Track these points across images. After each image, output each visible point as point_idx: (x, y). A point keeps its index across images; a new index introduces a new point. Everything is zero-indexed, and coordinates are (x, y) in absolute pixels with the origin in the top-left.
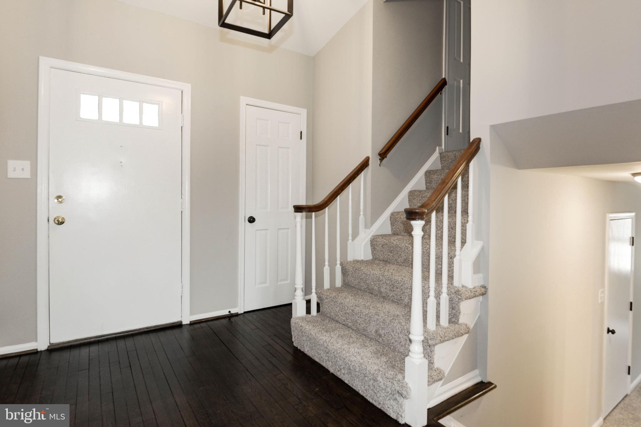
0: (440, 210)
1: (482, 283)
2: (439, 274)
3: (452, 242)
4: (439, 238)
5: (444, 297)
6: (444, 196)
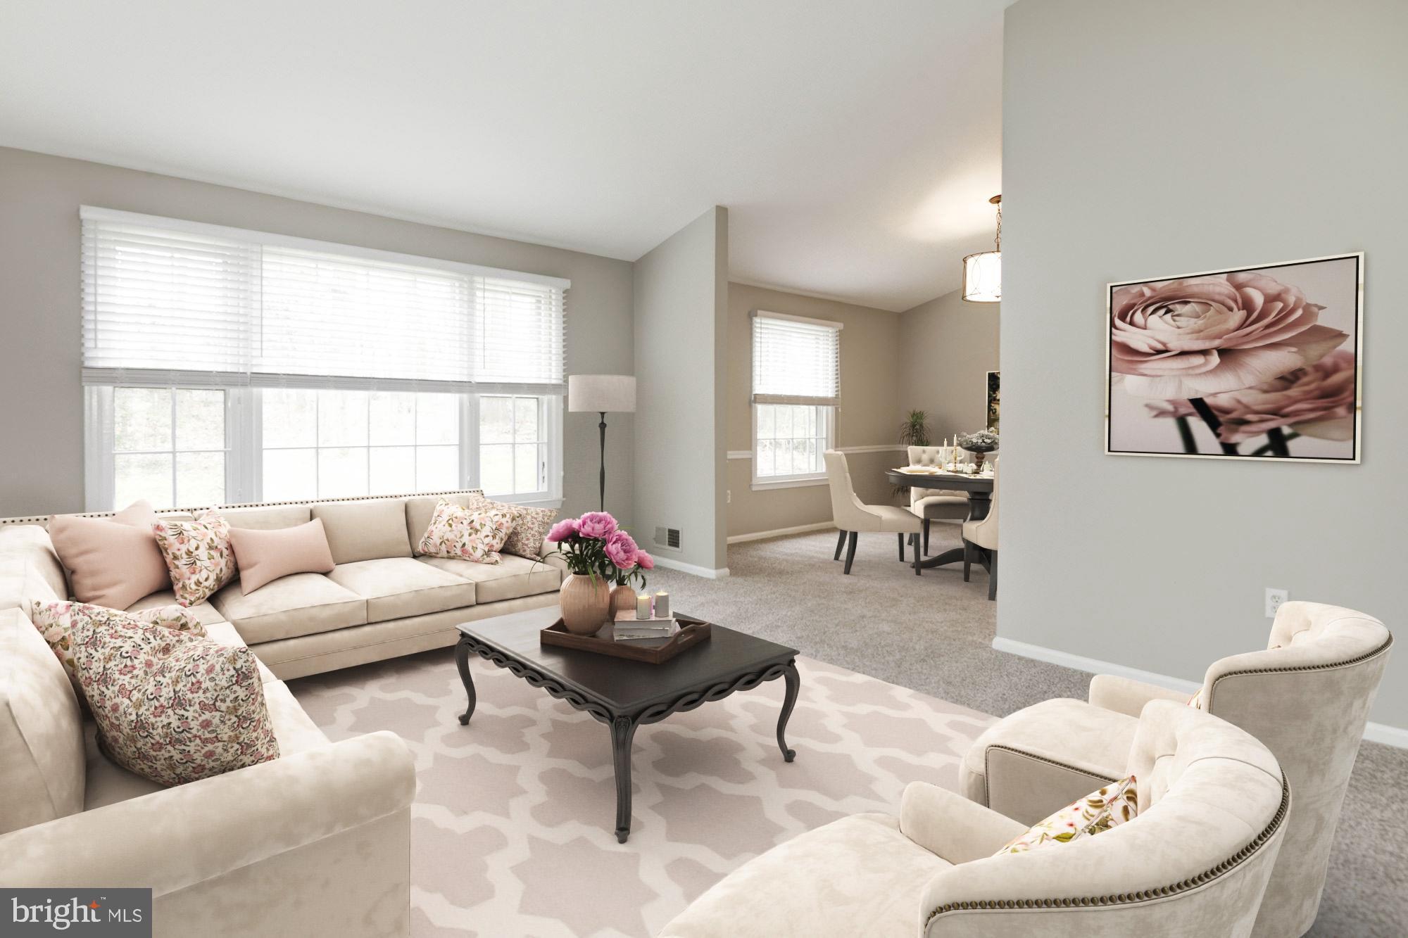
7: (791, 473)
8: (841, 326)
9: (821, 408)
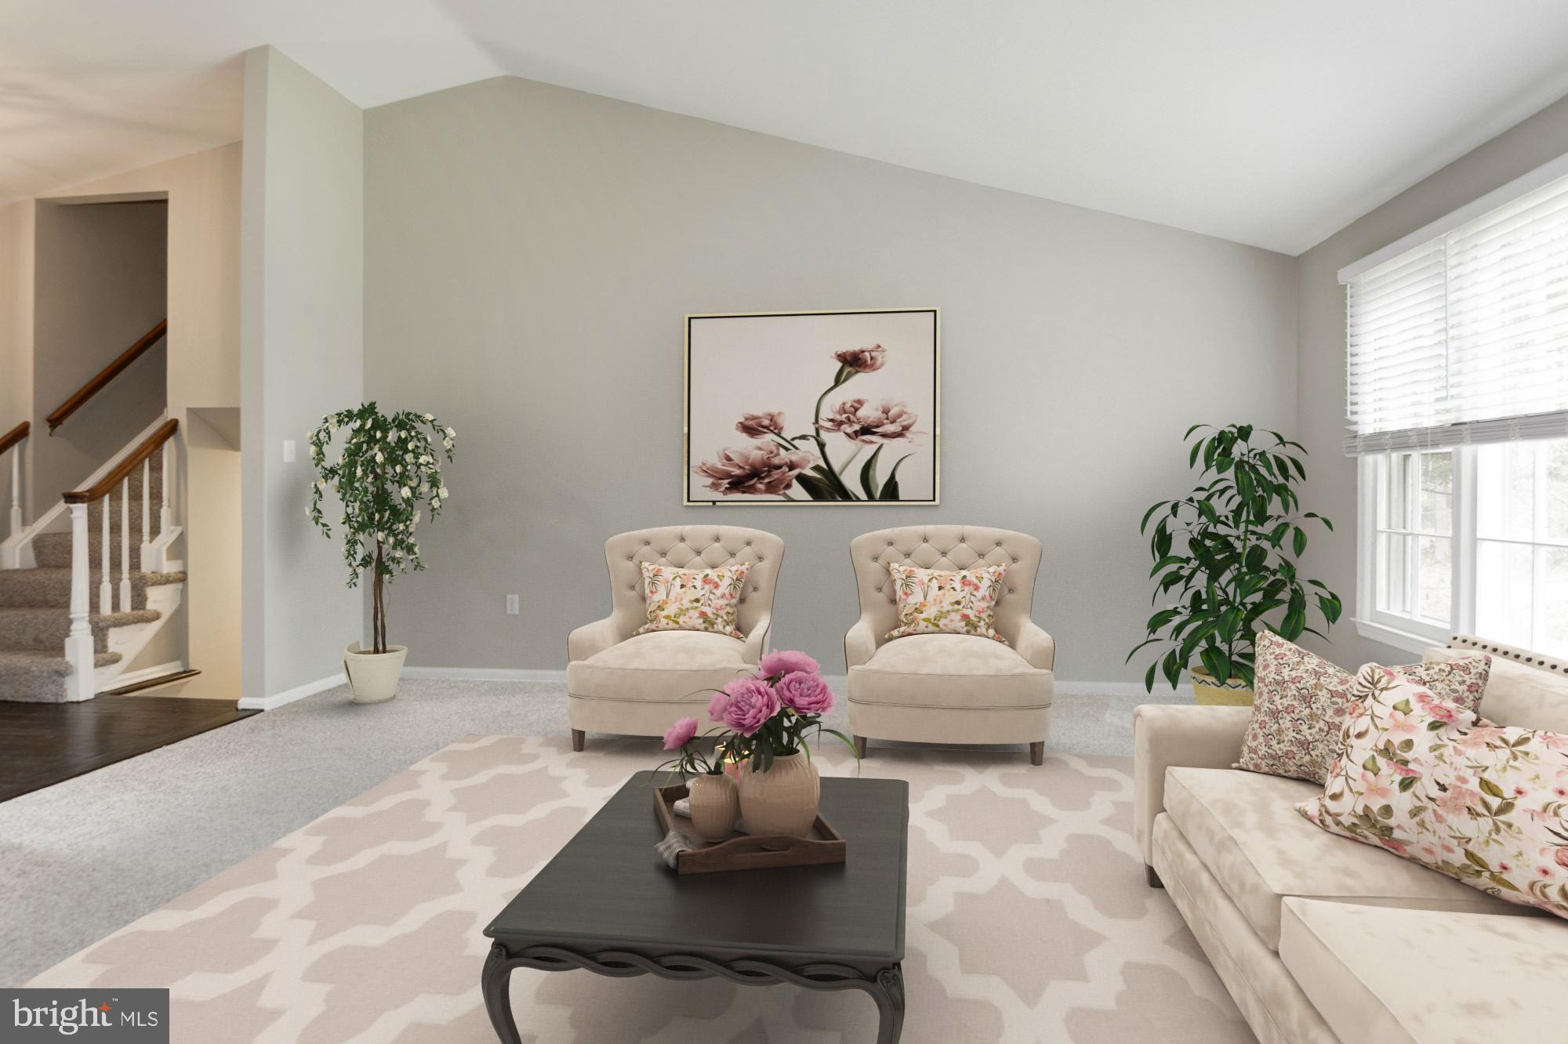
0: (116, 498)
1: (181, 569)
2: (116, 564)
3: (136, 529)
4: (116, 528)
5: (126, 586)
6: (124, 477)
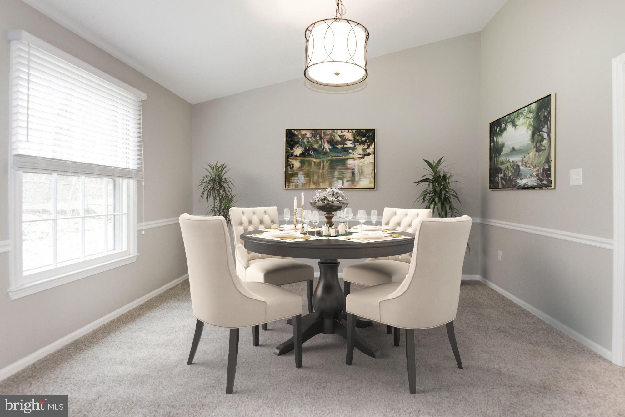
7: (82, 260)
8: (144, 97)
9: (119, 180)
